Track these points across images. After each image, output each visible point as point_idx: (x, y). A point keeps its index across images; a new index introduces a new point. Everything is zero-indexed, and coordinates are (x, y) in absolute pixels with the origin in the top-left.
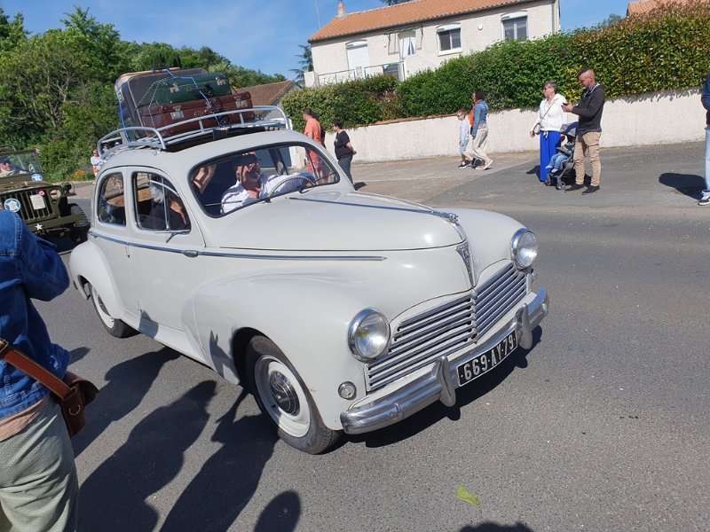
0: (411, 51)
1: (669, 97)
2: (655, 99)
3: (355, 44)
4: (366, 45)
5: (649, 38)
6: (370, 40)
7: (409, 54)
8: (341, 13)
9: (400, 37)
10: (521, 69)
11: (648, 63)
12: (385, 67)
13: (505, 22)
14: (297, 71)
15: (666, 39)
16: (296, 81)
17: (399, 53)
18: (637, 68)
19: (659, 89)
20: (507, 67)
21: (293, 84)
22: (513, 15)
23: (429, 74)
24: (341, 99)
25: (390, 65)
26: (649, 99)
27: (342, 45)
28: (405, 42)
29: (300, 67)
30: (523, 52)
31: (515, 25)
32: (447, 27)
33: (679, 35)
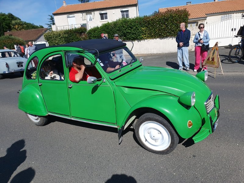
0: (91, 20)
1: (172, 38)
2: (168, 39)
3: (70, 16)
4: (74, 17)
5: (165, 20)
6: (76, 15)
7: (90, 20)
8: (64, 5)
9: (86, 14)
10: (128, 28)
11: (165, 28)
12: (82, 25)
13: (122, 12)
14: (48, 25)
15: (170, 21)
16: (48, 28)
17: (86, 20)
18: (162, 29)
19: (169, 36)
20: (123, 27)
21: (47, 29)
22: (124, 9)
23: (98, 28)
24: (67, 35)
25: (83, 24)
26: (166, 39)
27: (65, 16)
28: (88, 16)
29: (49, 23)
30: (128, 22)
31: (125, 13)
32: (103, 12)
33: (173, 20)
